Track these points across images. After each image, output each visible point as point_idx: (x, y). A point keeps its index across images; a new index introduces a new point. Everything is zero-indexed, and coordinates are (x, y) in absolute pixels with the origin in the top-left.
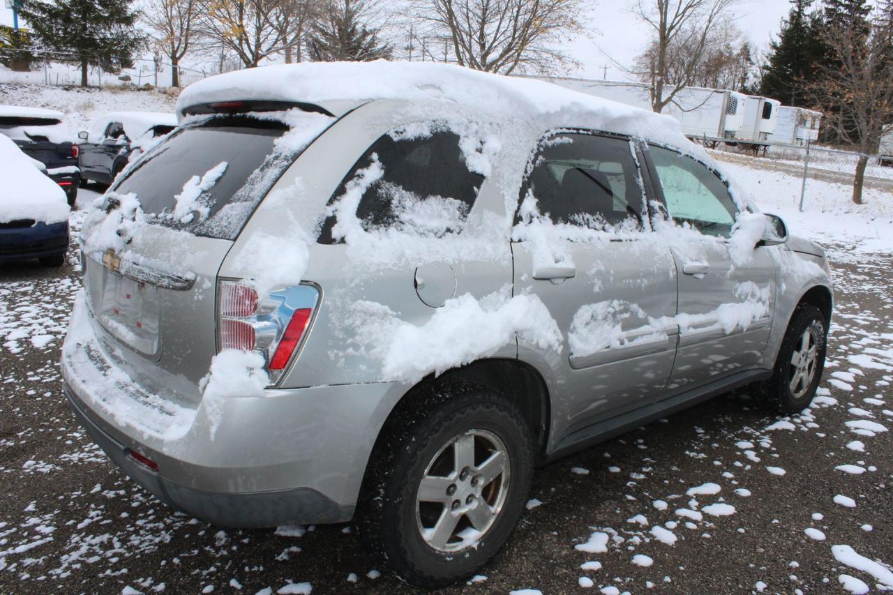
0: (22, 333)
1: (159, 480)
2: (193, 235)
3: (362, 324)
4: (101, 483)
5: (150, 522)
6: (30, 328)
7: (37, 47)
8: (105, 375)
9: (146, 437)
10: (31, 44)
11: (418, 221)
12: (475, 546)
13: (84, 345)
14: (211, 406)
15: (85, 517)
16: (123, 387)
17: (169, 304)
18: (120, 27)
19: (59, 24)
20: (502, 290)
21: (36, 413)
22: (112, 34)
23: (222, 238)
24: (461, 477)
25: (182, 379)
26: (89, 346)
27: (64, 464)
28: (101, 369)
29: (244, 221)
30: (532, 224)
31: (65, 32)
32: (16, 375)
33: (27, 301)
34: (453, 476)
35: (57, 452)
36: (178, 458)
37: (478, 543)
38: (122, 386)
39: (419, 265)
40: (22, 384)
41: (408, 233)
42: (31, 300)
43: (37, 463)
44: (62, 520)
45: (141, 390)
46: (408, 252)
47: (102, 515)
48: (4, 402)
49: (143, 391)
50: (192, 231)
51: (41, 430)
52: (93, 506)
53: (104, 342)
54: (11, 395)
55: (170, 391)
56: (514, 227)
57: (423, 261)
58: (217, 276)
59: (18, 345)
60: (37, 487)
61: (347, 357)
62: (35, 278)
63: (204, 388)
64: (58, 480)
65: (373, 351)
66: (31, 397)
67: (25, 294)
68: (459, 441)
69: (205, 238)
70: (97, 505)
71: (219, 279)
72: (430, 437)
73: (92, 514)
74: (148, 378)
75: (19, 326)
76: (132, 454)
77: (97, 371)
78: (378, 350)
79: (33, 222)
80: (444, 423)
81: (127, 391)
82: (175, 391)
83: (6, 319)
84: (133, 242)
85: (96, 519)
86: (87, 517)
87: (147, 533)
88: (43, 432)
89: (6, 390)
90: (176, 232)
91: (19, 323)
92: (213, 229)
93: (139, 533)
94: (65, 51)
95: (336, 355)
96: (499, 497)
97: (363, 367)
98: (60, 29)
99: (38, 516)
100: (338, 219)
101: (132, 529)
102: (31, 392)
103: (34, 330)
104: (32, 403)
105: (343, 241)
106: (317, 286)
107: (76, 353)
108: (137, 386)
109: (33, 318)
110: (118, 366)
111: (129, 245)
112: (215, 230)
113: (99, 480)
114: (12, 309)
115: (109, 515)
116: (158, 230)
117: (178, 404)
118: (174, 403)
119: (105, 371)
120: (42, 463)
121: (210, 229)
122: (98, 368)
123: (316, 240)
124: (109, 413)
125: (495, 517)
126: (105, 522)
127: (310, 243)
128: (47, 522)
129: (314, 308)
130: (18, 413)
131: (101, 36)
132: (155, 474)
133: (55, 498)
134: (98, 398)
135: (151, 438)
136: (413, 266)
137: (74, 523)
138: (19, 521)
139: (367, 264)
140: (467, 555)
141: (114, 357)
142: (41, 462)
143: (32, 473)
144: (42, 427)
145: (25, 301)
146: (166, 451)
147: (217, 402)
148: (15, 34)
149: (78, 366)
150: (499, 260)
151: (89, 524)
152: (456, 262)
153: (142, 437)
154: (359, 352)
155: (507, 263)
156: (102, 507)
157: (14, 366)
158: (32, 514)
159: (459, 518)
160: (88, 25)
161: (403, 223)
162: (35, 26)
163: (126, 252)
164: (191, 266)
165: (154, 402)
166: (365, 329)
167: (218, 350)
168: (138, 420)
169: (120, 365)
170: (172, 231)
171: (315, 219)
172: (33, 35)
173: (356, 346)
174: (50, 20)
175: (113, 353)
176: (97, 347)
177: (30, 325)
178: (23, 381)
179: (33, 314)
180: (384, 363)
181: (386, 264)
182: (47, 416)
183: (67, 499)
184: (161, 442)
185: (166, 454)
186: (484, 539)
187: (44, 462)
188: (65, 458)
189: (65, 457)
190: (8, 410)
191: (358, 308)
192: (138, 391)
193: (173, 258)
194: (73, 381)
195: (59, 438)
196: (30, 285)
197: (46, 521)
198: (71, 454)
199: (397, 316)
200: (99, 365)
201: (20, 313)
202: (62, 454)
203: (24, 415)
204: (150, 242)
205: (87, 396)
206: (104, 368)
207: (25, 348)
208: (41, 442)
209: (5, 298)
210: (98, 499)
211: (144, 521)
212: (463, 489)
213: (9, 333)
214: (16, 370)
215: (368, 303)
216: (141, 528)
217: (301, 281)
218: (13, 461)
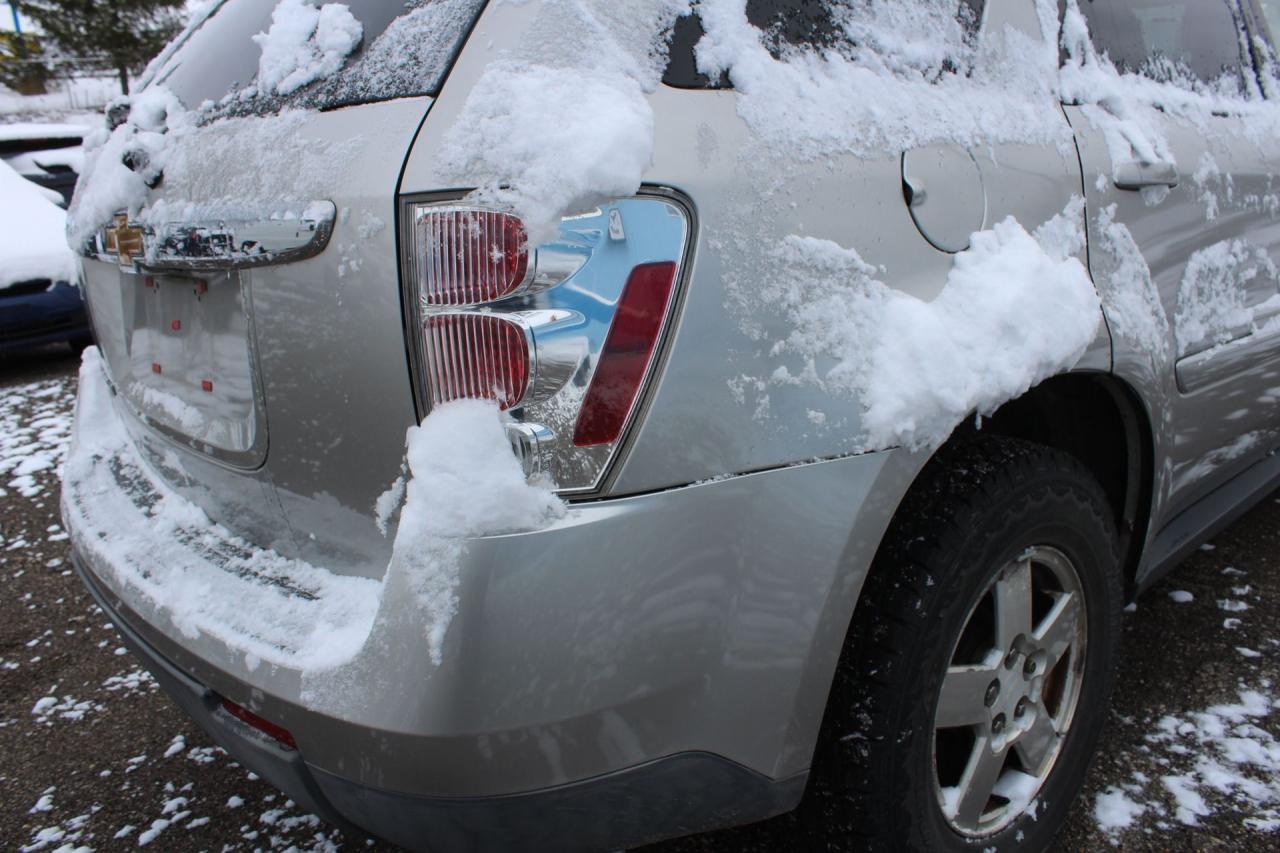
0: (40, 461)
1: (302, 770)
2: (315, 110)
3: (805, 299)
4: (183, 733)
5: (289, 814)
6: (54, 452)
7: (52, 56)
8: (149, 515)
9: (252, 664)
10: (42, 52)
11: (886, 40)
12: (1032, 811)
13: (108, 456)
14: (421, 566)
15: (156, 815)
16: (190, 538)
17: (281, 352)
18: (167, 12)
19: (77, 16)
20: (1067, 210)
21: (60, 601)
22: (156, 23)
23: (396, 96)
24: (1008, 662)
25: (326, 504)
26: (117, 458)
27: (112, 700)
28: (142, 502)
29: (454, 42)
30: (1086, 66)
31: (88, 27)
32: (28, 534)
33: (50, 409)
34: (994, 660)
35: (99, 674)
36: (346, 717)
37: (1035, 804)
38: (187, 536)
39: (908, 144)
40: (40, 548)
41: (865, 66)
42: (57, 407)
43: (61, 701)
44: (106, 827)
45: (232, 541)
46: (878, 111)
47: (189, 807)
48: (6, 585)
49: (237, 542)
50: (310, 104)
51: (69, 632)
52: (169, 787)
53: (148, 447)
54: (17, 571)
55: (301, 537)
56: (1061, 71)
57: (912, 136)
58: (397, 196)
59: (33, 482)
60: (58, 753)
61: (778, 391)
62: (66, 374)
63: (394, 520)
64: (99, 734)
65: (836, 371)
66: (55, 571)
67: (48, 399)
68: (1005, 577)
69: (348, 110)
70: (178, 784)
71: (402, 202)
72: (964, 573)
73: (170, 805)
74: (246, 510)
75: (36, 450)
76: (225, 706)
77: (133, 506)
78: (846, 366)
79: (47, 282)
80: (987, 535)
81: (199, 547)
82: (312, 536)
83: (15, 442)
84: (167, 178)
85: (177, 817)
86: (158, 816)
87: (286, 843)
88: (72, 636)
89: (10, 563)
90: (269, 118)
91: (36, 445)
92: (367, 80)
93: (269, 843)
94: (91, 56)
95: (750, 389)
96: (1066, 694)
97: (816, 416)
98: (81, 24)
99: (58, 823)
100: (705, 23)
101: (253, 835)
102: (55, 562)
103: (61, 454)
104: (54, 582)
105: (726, 82)
106: (680, 198)
107: (91, 474)
108: (222, 532)
109: (60, 436)
110: (176, 492)
111: (157, 191)
112: (374, 81)
113: (180, 725)
114: (27, 425)
115: (202, 805)
116: (223, 130)
117: (324, 565)
118: (314, 566)
119: (151, 506)
120: (69, 700)
121: (361, 84)
122: (135, 501)
123: (660, 76)
124: (158, 607)
125: (1060, 742)
126: (196, 822)
127: (648, 84)
128: (75, 837)
129: (679, 263)
130: (29, 603)
131: (142, 28)
132: (289, 756)
133: (94, 775)
134: (134, 570)
135: (265, 664)
136: (896, 143)
137: (132, 832)
138: (18, 837)
139: (794, 139)
140: (1020, 836)
141: (169, 474)
142: (67, 698)
143: (49, 724)
144: (70, 626)
145: (47, 410)
146: (307, 698)
147: (435, 553)
148: (17, 41)
149: (91, 501)
150: (1053, 141)
151: (164, 831)
152: (978, 141)
153: (244, 665)
154: (804, 375)
155: (1067, 148)
156: (188, 787)
157: (26, 518)
158: (48, 819)
159: (1006, 753)
160: (120, 14)
161: (854, 44)
162: (45, 25)
163: (151, 204)
164: (320, 184)
165: (264, 569)
166: (810, 312)
167: (420, 410)
168: (227, 621)
169: (181, 488)
170: (258, 120)
171: (651, 21)
172: (44, 39)
173: (794, 361)
174: (64, 14)
175: (164, 464)
176: (133, 457)
177: (55, 447)
178: (40, 544)
179: (61, 429)
180: (865, 400)
181: (836, 141)
182: (81, 603)
183: (118, 775)
184: (294, 675)
185: (313, 707)
186: (1044, 793)
187: (74, 697)
188: (114, 684)
189: (114, 682)
190: (13, 599)
191: (790, 257)
192: (224, 544)
193: (267, 179)
194: (80, 534)
195: (103, 644)
196: (56, 385)
197: (73, 832)
198: (124, 676)
199: (878, 276)
200: (137, 495)
201: (39, 430)
202: (107, 677)
203: (38, 607)
204: (205, 163)
205: (109, 569)
206: (147, 501)
207: (46, 486)
208: (69, 656)
209: (16, 409)
210: (180, 768)
211: (276, 813)
212: (1013, 686)
213: (19, 464)
214: (30, 526)
215: (811, 241)
216: (273, 830)
217: (644, 185)
218: (14, 701)
